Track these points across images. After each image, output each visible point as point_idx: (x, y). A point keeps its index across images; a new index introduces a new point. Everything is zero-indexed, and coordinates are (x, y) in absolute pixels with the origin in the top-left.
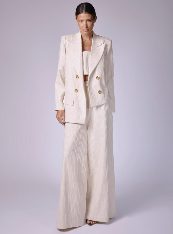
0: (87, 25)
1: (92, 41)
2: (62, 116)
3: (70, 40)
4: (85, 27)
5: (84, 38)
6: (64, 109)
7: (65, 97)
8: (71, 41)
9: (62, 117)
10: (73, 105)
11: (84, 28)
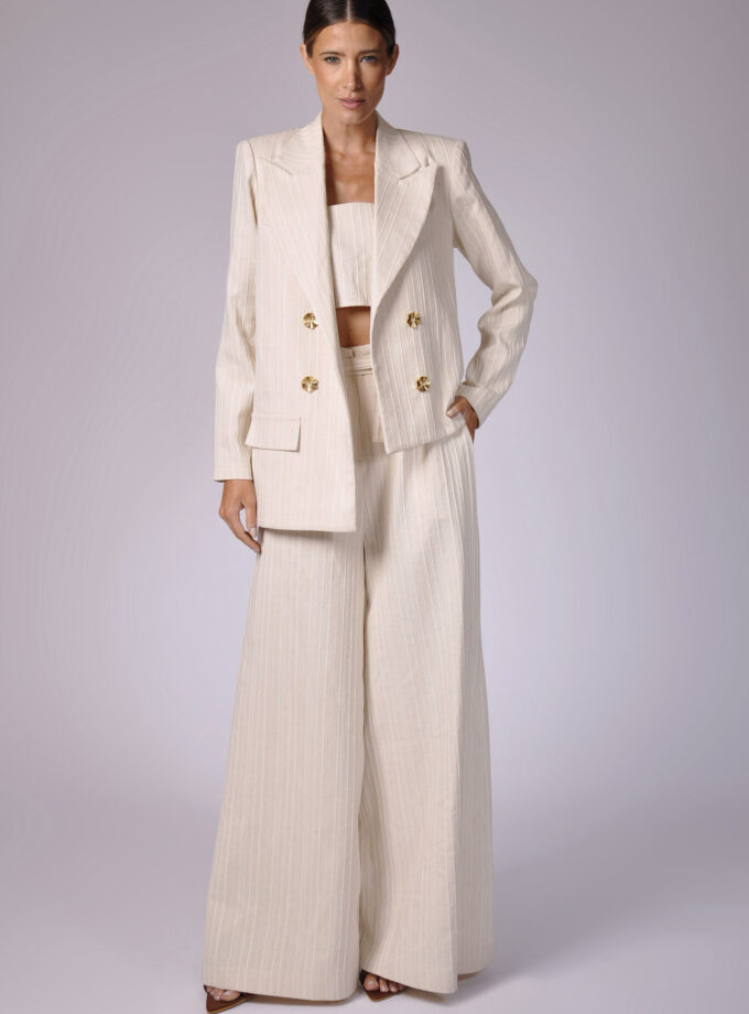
0: (358, 77)
1: (374, 154)
2: (243, 507)
3: (273, 156)
4: (351, 84)
5: (338, 146)
6: (249, 478)
7: (254, 415)
8: (277, 160)
9: (243, 512)
10: (298, 451)
11: (347, 91)
